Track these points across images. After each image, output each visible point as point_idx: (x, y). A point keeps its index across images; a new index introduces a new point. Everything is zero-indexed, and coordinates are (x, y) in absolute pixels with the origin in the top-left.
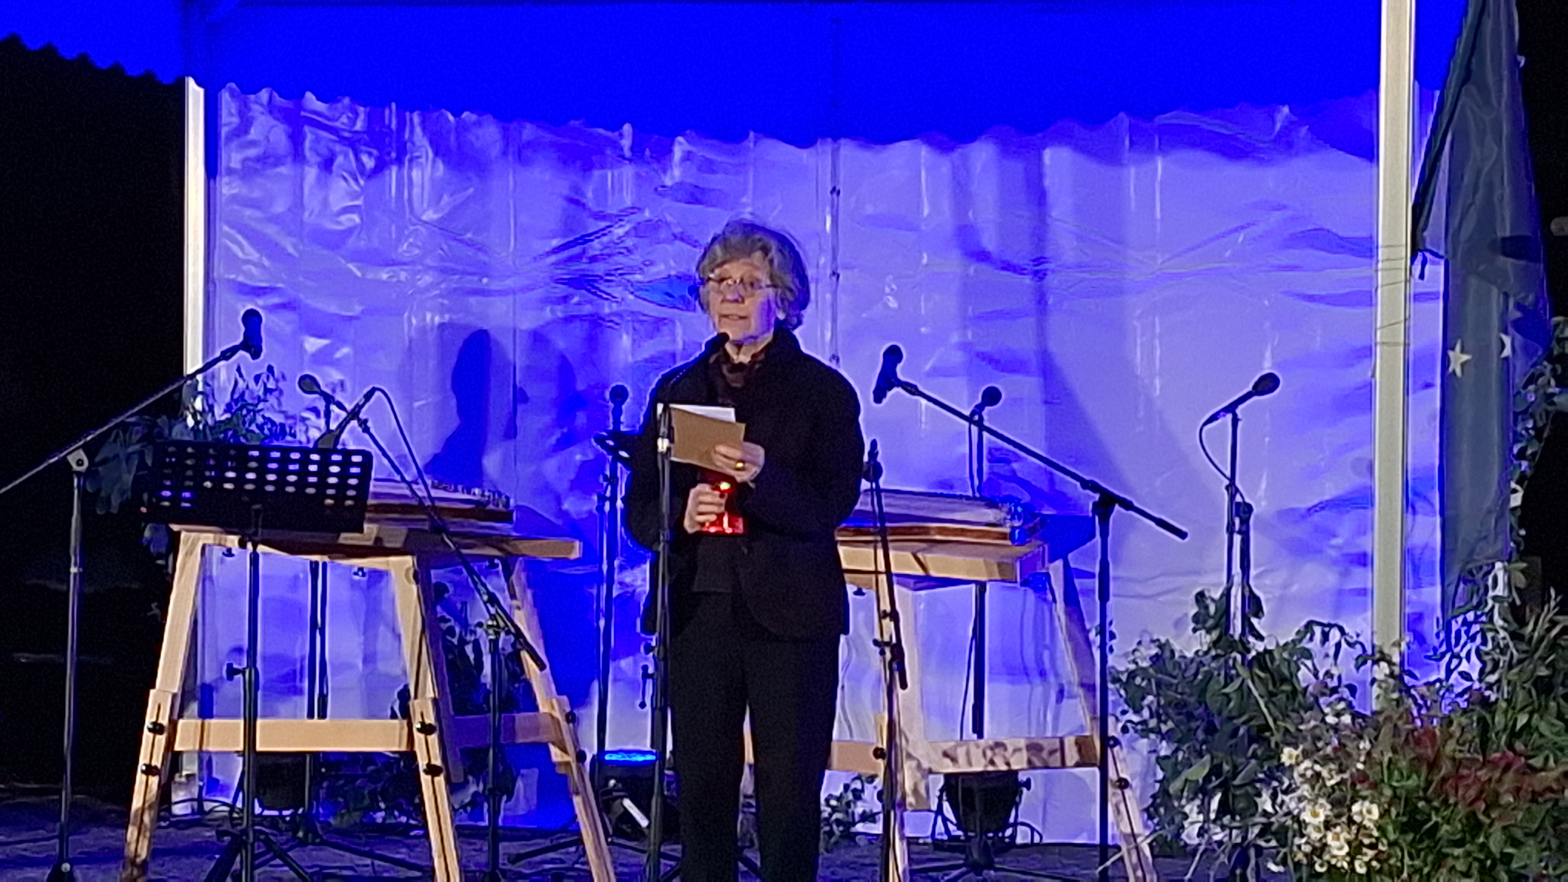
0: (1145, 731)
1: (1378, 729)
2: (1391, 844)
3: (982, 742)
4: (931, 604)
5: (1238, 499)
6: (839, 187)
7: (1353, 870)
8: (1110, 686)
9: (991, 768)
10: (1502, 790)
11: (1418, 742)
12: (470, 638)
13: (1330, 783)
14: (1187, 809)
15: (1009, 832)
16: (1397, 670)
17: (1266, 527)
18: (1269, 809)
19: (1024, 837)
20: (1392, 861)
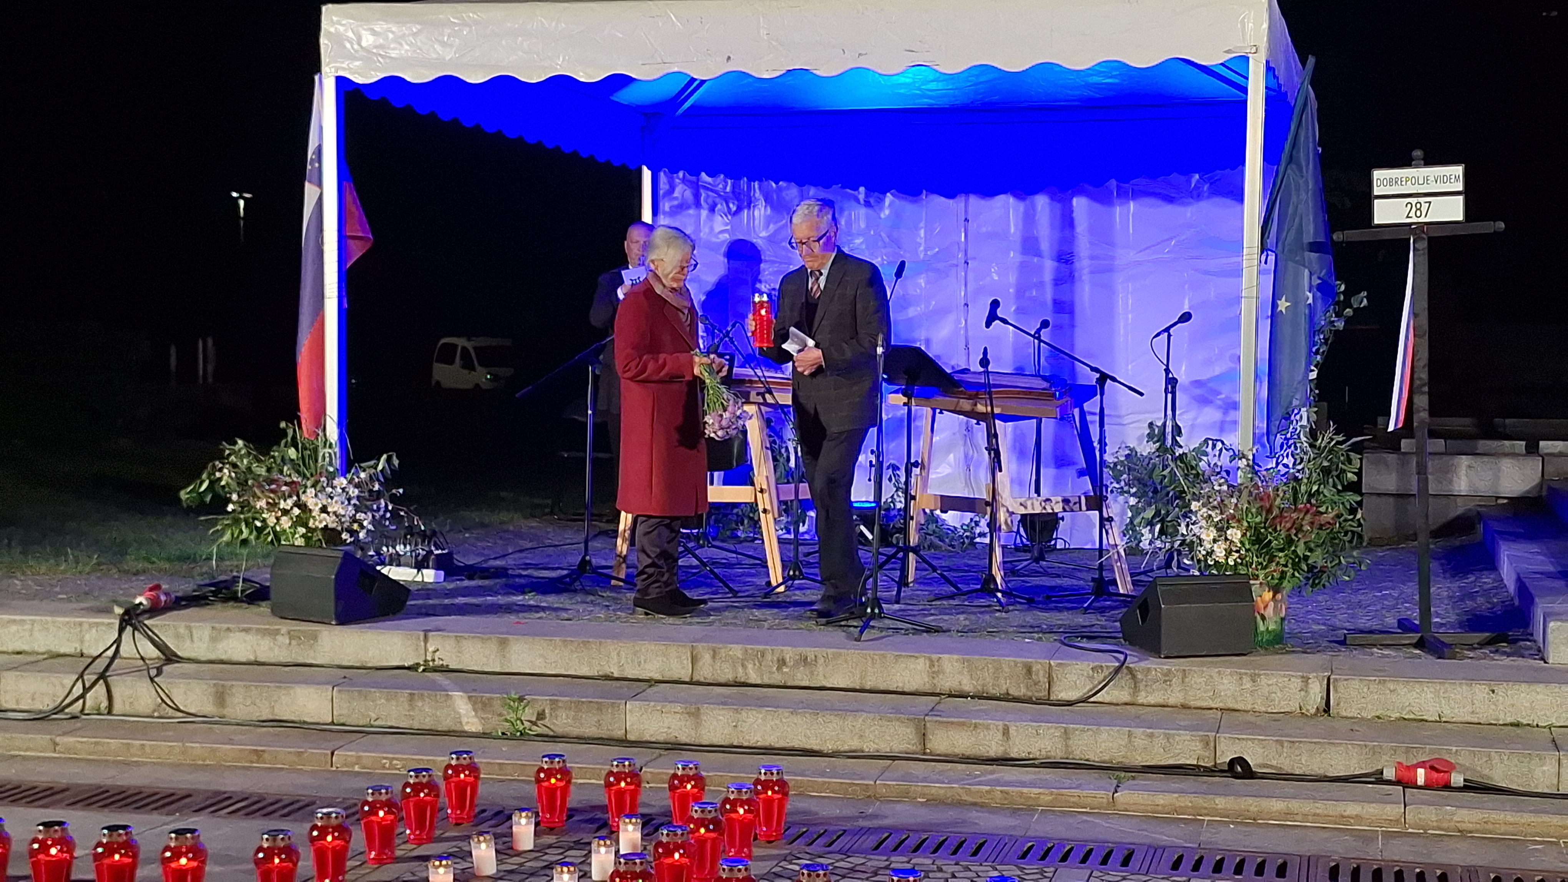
0: (1122, 492)
1: (1240, 492)
2: (1247, 550)
3: (1040, 498)
4: (1015, 428)
5: (1170, 376)
6: (969, 218)
7: (1227, 564)
8: (1105, 470)
9: (1044, 511)
10: (1304, 523)
11: (1262, 499)
12: (784, 445)
13: (1215, 520)
14: (1143, 531)
15: (1053, 542)
16: (1251, 463)
17: (1185, 390)
18: (1185, 533)
19: (1061, 545)
20: (1247, 559)
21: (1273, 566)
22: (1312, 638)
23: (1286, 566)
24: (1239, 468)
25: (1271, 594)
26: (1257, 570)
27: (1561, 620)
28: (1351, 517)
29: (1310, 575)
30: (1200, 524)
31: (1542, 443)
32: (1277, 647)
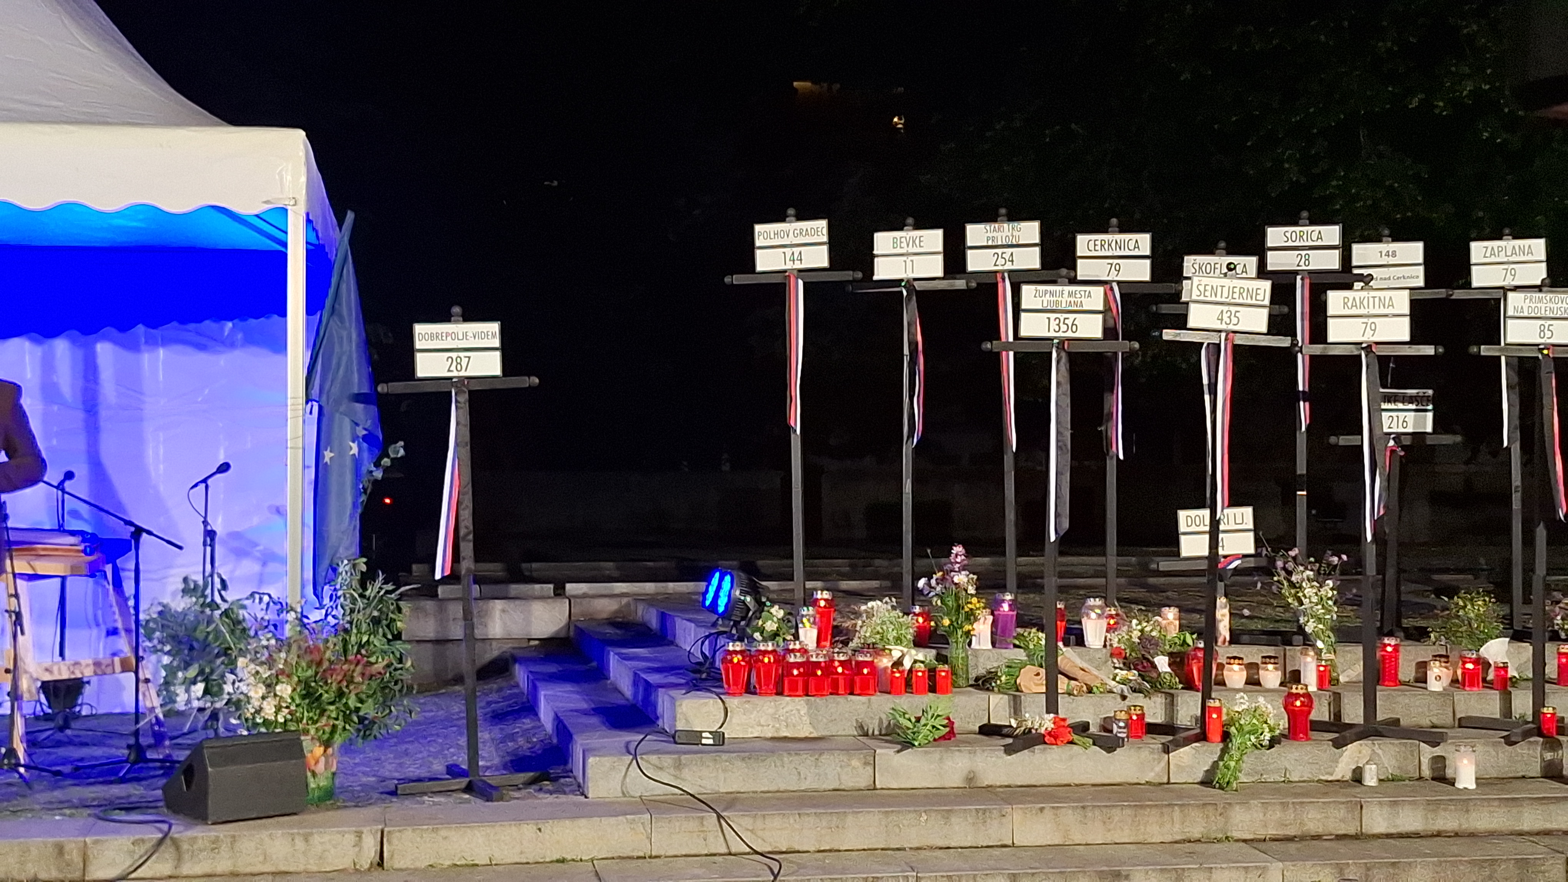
0: (156, 651)
1: (289, 646)
2: (297, 706)
3: (65, 663)
5: (209, 528)
7: (276, 721)
8: (140, 629)
9: (69, 677)
10: (355, 675)
11: (311, 652)
13: (264, 676)
15: (78, 709)
16: (299, 616)
17: (224, 542)
18: (232, 691)
19: (87, 711)
20: (298, 714)
21: (324, 720)
22: (362, 791)
23: (337, 719)
24: (287, 621)
25: (322, 749)
26: (308, 724)
27: (599, 756)
28: (400, 666)
29: (361, 726)
30: (246, 682)
31: (568, 586)
32: (328, 802)
